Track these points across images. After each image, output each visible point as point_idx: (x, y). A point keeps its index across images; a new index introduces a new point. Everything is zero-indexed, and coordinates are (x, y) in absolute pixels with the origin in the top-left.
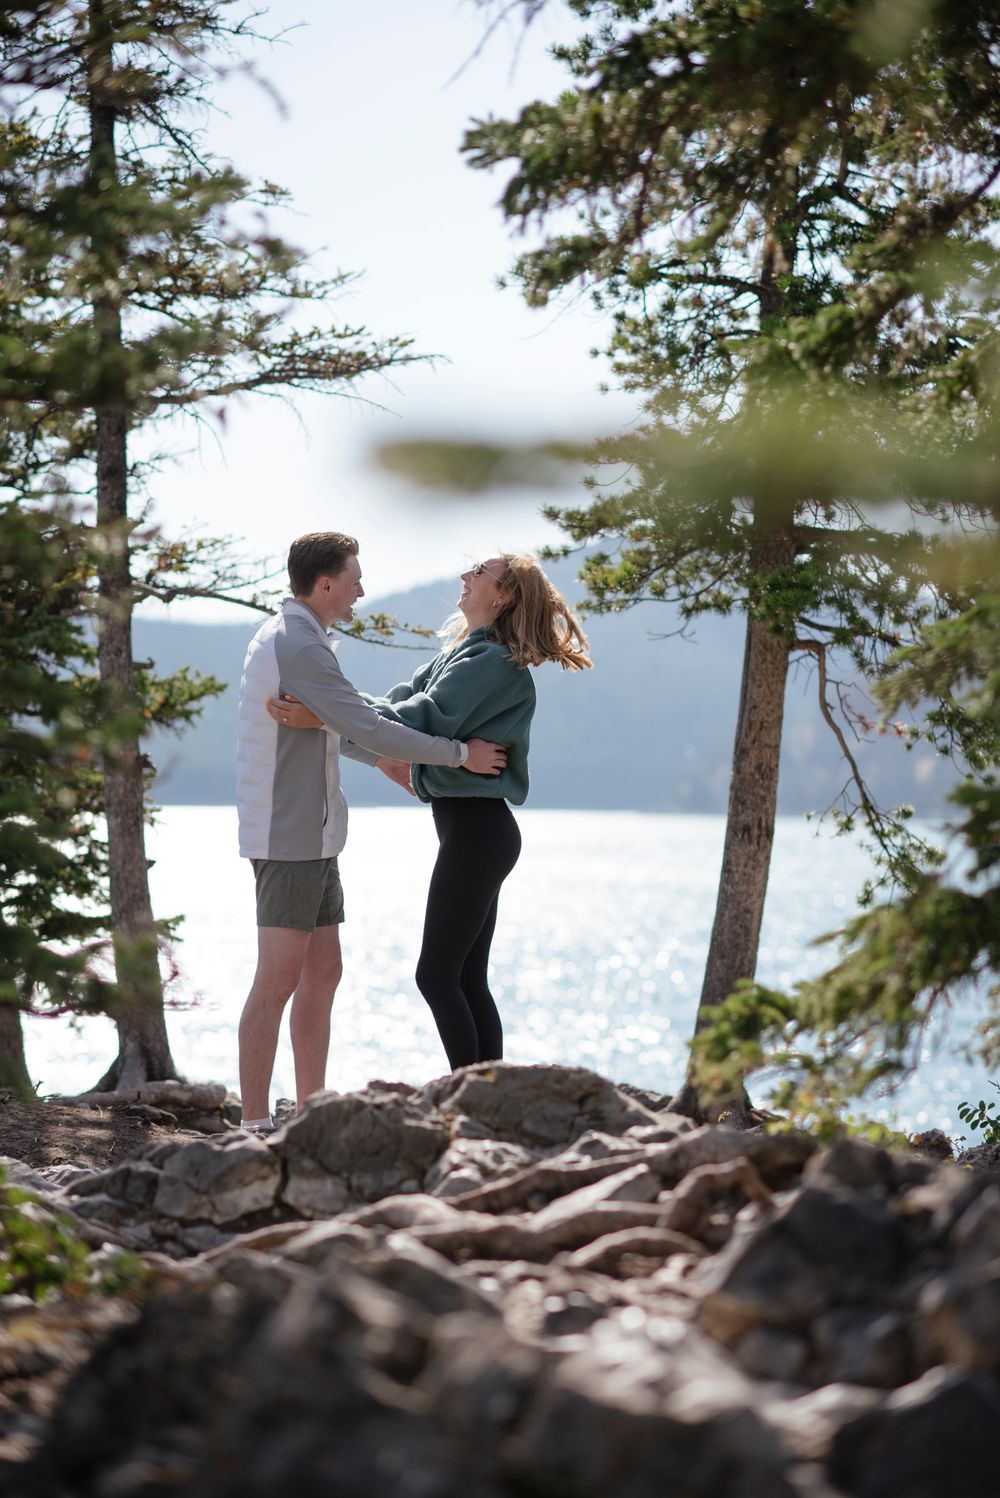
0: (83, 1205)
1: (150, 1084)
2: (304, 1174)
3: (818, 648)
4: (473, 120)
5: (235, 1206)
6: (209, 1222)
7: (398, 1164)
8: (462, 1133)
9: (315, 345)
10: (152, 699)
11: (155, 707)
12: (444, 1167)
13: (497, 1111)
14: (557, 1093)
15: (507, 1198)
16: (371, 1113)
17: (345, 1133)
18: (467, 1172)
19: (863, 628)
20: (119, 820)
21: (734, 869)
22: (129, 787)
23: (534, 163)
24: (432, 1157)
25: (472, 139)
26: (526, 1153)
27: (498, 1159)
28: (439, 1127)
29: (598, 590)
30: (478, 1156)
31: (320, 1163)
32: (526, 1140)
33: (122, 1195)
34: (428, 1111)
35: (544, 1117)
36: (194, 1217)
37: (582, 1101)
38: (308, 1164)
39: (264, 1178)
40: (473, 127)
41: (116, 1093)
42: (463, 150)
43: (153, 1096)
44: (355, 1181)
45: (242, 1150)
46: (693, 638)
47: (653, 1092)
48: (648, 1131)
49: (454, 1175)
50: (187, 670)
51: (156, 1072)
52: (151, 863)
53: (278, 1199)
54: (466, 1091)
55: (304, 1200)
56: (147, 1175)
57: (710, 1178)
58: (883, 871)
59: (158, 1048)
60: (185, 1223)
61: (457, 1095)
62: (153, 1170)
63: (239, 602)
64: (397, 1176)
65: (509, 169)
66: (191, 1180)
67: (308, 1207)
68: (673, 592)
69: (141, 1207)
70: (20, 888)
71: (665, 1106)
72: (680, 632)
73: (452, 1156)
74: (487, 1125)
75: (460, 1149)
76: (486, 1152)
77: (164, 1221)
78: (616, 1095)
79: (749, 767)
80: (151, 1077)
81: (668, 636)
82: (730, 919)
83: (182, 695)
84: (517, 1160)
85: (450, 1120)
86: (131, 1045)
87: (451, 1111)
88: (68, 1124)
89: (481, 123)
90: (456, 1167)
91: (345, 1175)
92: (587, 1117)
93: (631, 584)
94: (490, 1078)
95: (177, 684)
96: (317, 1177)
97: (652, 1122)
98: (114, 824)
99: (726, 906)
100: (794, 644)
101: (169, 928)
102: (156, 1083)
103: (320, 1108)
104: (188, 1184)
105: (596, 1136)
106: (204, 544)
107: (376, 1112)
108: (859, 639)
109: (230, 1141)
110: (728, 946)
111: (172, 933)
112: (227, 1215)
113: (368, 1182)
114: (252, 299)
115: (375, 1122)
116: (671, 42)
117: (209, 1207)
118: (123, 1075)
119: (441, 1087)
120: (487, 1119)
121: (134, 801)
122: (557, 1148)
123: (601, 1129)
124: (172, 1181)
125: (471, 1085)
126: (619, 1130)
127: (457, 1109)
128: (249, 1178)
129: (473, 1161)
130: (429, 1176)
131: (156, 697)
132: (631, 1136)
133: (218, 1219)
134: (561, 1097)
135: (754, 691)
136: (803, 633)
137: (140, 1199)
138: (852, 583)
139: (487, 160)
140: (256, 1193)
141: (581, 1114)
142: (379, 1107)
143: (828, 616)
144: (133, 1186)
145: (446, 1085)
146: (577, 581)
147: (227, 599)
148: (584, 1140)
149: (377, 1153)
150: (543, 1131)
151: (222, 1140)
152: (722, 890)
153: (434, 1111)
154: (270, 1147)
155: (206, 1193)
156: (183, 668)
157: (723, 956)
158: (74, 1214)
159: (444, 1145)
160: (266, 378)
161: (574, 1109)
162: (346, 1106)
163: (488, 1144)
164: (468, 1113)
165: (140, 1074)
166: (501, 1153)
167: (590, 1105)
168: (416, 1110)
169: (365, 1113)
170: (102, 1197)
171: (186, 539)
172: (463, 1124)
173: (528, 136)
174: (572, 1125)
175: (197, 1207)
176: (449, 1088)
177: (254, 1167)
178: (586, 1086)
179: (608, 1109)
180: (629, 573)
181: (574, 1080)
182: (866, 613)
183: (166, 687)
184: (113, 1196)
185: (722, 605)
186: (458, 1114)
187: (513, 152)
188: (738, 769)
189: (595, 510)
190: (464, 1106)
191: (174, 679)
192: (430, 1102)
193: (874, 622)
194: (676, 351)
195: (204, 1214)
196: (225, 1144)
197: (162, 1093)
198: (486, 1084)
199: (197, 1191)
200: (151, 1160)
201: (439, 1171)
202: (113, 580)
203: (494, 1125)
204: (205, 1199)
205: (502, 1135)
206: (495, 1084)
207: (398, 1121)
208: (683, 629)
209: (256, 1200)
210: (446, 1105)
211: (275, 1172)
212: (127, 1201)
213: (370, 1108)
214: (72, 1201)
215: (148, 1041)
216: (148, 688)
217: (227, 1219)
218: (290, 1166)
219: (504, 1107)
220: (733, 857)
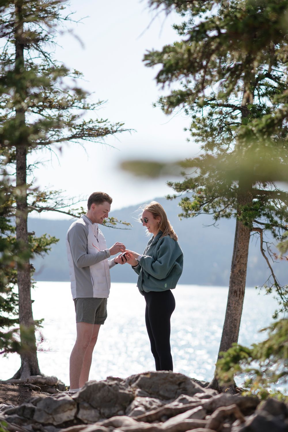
0: (9, 418)
1: (32, 377)
2: (85, 408)
3: (260, 230)
4: (147, 51)
5: (61, 419)
6: (52, 424)
7: (117, 405)
8: (139, 395)
9: (91, 126)
10: (34, 245)
11: (35, 248)
12: (132, 406)
13: (151, 387)
14: (171, 382)
15: (154, 417)
16: (108, 388)
17: (99, 394)
18: (140, 408)
19: (276, 224)
20: (22, 286)
21: (231, 305)
22: (26, 275)
23: (167, 65)
24: (128, 403)
25: (146, 57)
26: (160, 402)
27: (151, 404)
28: (131, 393)
29: (186, 210)
30: (144, 403)
31: (90, 404)
32: (160, 398)
33: (22, 415)
34: (127, 387)
35: (167, 390)
36: (47, 422)
37: (179, 384)
38: (86, 405)
39: (71, 410)
40: (147, 53)
41: (20, 379)
42: (143, 61)
43: (33, 381)
44: (102, 411)
45: (64, 400)
46: (218, 227)
48: (202, 395)
49: (136, 409)
50: (45, 235)
51: (34, 372)
52: (33, 301)
53: (76, 417)
54: (140, 381)
55: (85, 417)
56: (31, 408)
57: (223, 411)
58: (282, 306)
59: (35, 364)
60: (44, 425)
61: (137, 382)
62: (33, 406)
63: (64, 212)
64: (116, 409)
65: (159, 67)
66: (46, 410)
67: (86, 420)
68: (211, 211)
69: (29, 419)
71: (207, 386)
73: (135, 403)
74: (147, 392)
75: (138, 400)
76: (147, 401)
77: (37, 424)
78: (191, 382)
79: (236, 271)
80: (32, 374)
81: (209, 226)
82: (230, 322)
83: (44, 244)
84: (157, 404)
85: (135, 391)
86: (25, 363)
87: (135, 387)
88: (4, 390)
89: (150, 52)
90: (137, 407)
91: (99, 409)
92: (181, 390)
93: (197, 208)
94: (148, 376)
95: (42, 240)
96: (89, 409)
97: (203, 392)
98: (20, 287)
99: (228, 318)
100: (252, 229)
101: (39, 323)
102: (34, 376)
103: (90, 386)
104: (45, 411)
105: (184, 396)
106: (53, 192)
107: (110, 387)
108: (274, 228)
109: (60, 397)
110: (229, 332)
111: (40, 325)
113: (106, 411)
114: (69, 109)
115: (109, 391)
116: (214, 25)
117: (52, 419)
118: (23, 373)
119: (131, 379)
120: (147, 390)
121: (28, 280)
122: (171, 400)
123: (186, 394)
124: (39, 410)
125: (142, 378)
126: (192, 394)
127: (137, 387)
128: (66, 410)
129: (142, 404)
130: (127, 410)
131: (36, 244)
132: (196, 397)
133: (55, 424)
134: (173, 383)
135: (238, 245)
136: (255, 225)
137: (29, 416)
138: (272, 208)
139: (152, 64)
140: (68, 415)
141: (179, 389)
142: (111, 386)
143: (264, 220)
144: (27, 411)
145: (133, 378)
146: (178, 206)
147: (60, 211)
148: (180, 398)
149: (110, 401)
150: (166, 394)
151: (57, 396)
152: (227, 313)
153: (129, 387)
154: (73, 399)
155: (51, 414)
156: (44, 234)
157: (227, 335)
158: (6, 421)
159: (132, 399)
160: (74, 137)
161: (177, 387)
162: (99, 385)
163: (147, 399)
164: (141, 388)
165: (28, 373)
166: (152, 402)
167: (182, 386)
168: (123, 387)
169: (106, 388)
170: (16, 416)
171: (46, 191)
172: (139, 392)
173: (165, 56)
174: (176, 392)
175: (48, 419)
176: (134, 380)
177: (68, 406)
178: (181, 379)
179: (188, 387)
180: (196, 204)
181: (177, 377)
182: (276, 219)
183: (39, 241)
184: (19, 415)
185: (228, 216)
186: (137, 388)
187: (160, 61)
188: (233, 272)
189: (185, 183)
190: (139, 386)
191: (41, 238)
192: (128, 384)
193: (279, 221)
194: (213, 129)
195: (51, 422)
196: (58, 398)
197: (35, 380)
198: (147, 378)
199: (48, 414)
200: (32, 403)
201: (131, 408)
202: (21, 205)
203: (150, 392)
204: (51, 416)
205: (152, 396)
206: (150, 378)
207: (117, 390)
208: (214, 224)
209: (68, 417)
210: (133, 385)
211: (75, 408)
212: (24, 417)
213: (107, 386)
214: (5, 417)
215: (31, 362)
216: (33, 241)
217: (58, 423)
218: (80, 406)
219: (153, 386)
220: (231, 301)
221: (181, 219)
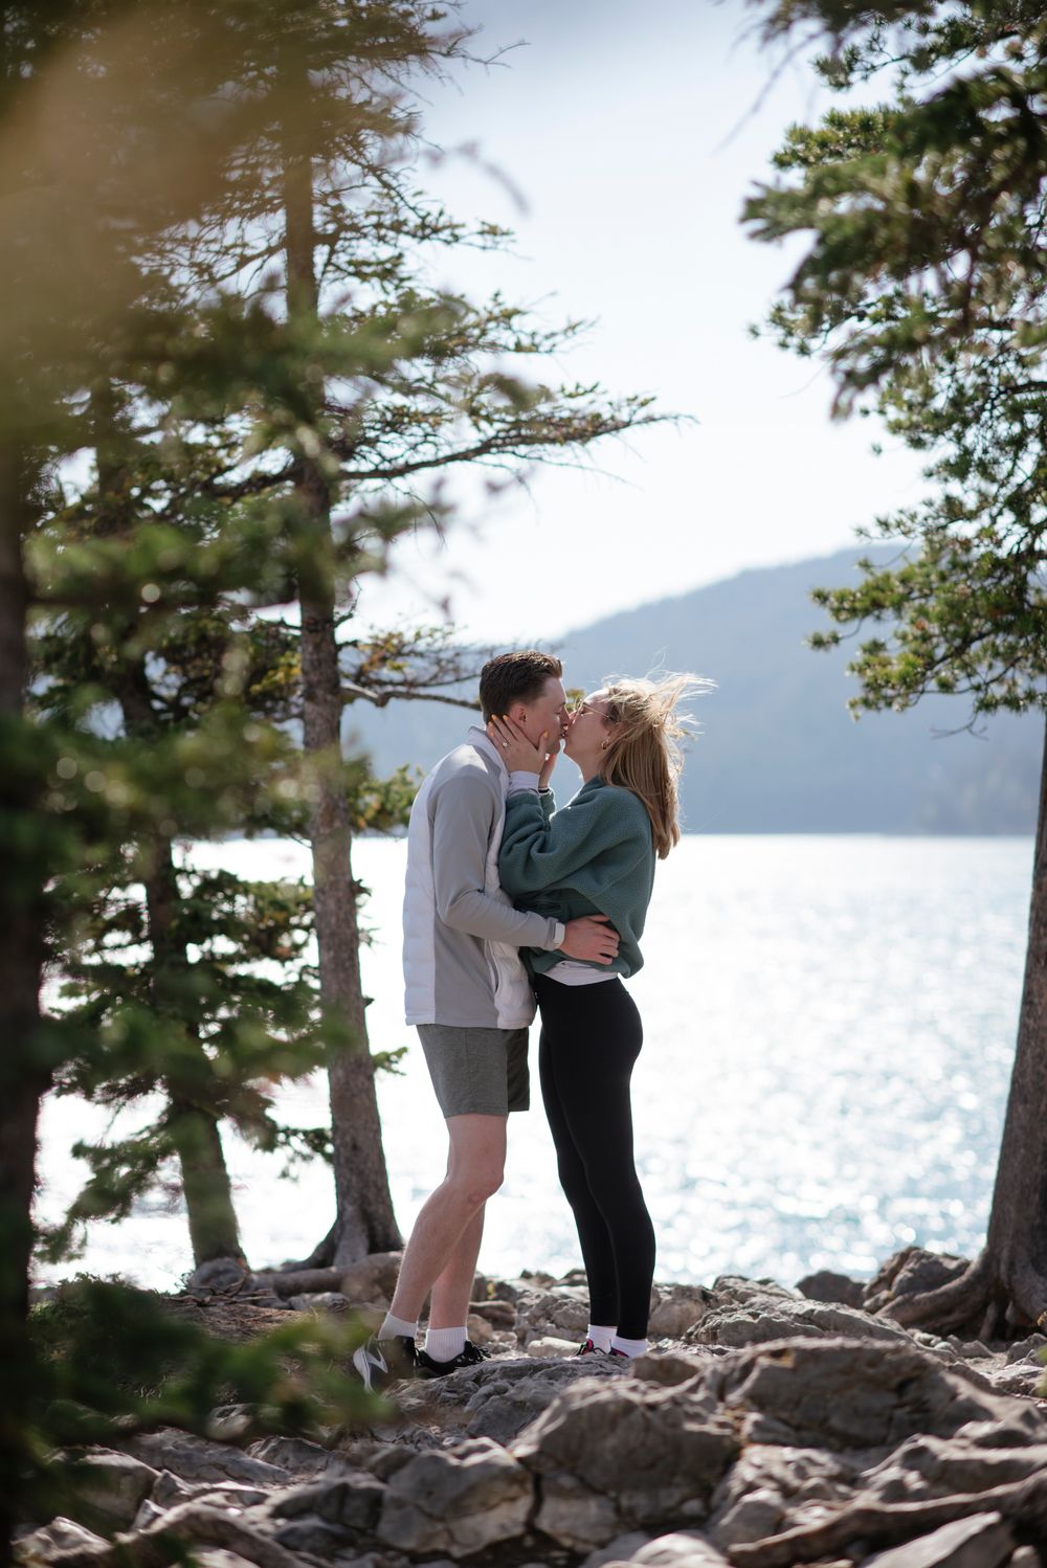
0: (291, 1532)
2: (562, 1494)
4: (756, 184)
5: (477, 1534)
6: (445, 1555)
7: (678, 1479)
8: (756, 1436)
9: (544, 408)
10: (367, 805)
11: (370, 814)
12: (736, 1486)
13: (797, 1404)
14: (871, 1380)
15: (819, 1545)
16: (643, 1415)
17: (611, 1442)
18: (764, 1495)
20: (332, 953)
21: (1036, 1000)
22: (342, 916)
23: (835, 238)
24: (719, 1469)
25: (753, 209)
26: (837, 1462)
27: (801, 1472)
28: (727, 1432)
30: (778, 1471)
31: (581, 1479)
32: (833, 1441)
33: (338, 1518)
34: (712, 1410)
35: (856, 1411)
36: (427, 1549)
37: (901, 1388)
38: (567, 1481)
39: (513, 1500)
40: (756, 193)
42: (744, 219)
44: (625, 1502)
45: (485, 1465)
46: (985, 734)
47: (946, 1256)
48: (984, 1429)
49: (748, 1498)
50: (404, 770)
51: (379, 1239)
52: (369, 1001)
53: (530, 1526)
54: (759, 1380)
55: (562, 1527)
56: (369, 1490)
59: (381, 1211)
60: (416, 1558)
61: (748, 1384)
62: (377, 1485)
63: (464, 704)
64: (677, 1495)
65: (801, 244)
66: (423, 1503)
67: (568, 1535)
68: (964, 684)
69: (362, 1532)
70: (221, 1021)
71: (962, 1274)
72: (969, 727)
73: (745, 1471)
74: (785, 1422)
75: (753, 1460)
76: (788, 1463)
77: (391, 1554)
78: (942, 1380)
80: (374, 1248)
81: (953, 733)
82: (1033, 1058)
83: (399, 801)
84: (825, 1472)
85: (741, 1419)
86: (350, 1209)
87: (740, 1406)
89: (767, 189)
90: (751, 1488)
91: (613, 1494)
92: (908, 1409)
93: (911, 683)
94: (787, 1362)
95: (395, 788)
96: (578, 1497)
98: (326, 958)
99: (1028, 1044)
101: (391, 1062)
102: (380, 1255)
103: (580, 1410)
104: (418, 1507)
105: (924, 1441)
106: (422, 633)
107: (649, 1414)
109: (470, 1452)
110: (1031, 1090)
111: (394, 1066)
112: (468, 1546)
113: (640, 1502)
114: (469, 356)
115: (648, 1427)
116: (1003, 87)
117: (445, 1536)
118: (343, 1243)
119: (726, 1372)
120: (785, 1415)
121: (348, 932)
122: (873, 1452)
123: (926, 1432)
124: (399, 1503)
125: (765, 1371)
126: (947, 1427)
127: (748, 1403)
128: (494, 1501)
129: (770, 1477)
130: (716, 1498)
131: (371, 801)
132: (964, 1437)
133: (457, 1552)
134: (876, 1384)
137: (360, 1523)
139: (774, 231)
140: (502, 1519)
141: (901, 1406)
142: (652, 1407)
144: (354, 1504)
145: (733, 1370)
146: (848, 673)
147: (449, 701)
148: (906, 1447)
149: (651, 1466)
150: (855, 1429)
151: (460, 1450)
152: (1023, 1025)
153: (721, 1407)
154: (520, 1460)
155: (441, 1519)
156: (402, 766)
157: (1026, 1101)
158: (278, 1547)
159: (733, 1455)
161: (892, 1399)
162: (612, 1408)
163: (788, 1453)
164: (761, 1408)
165: (361, 1244)
166: (804, 1463)
167: (912, 1393)
168: (698, 1409)
169: (635, 1417)
170: (312, 1522)
171: (402, 628)
172: (756, 1424)
173: (824, 206)
174: (891, 1419)
175: (431, 1537)
176: (736, 1375)
177: (500, 1487)
178: (905, 1369)
179: (935, 1398)
180: (914, 666)
181: (890, 1363)
183: (383, 791)
184: (326, 1519)
186: (751, 1411)
187: (806, 223)
189: (868, 590)
190: (756, 1400)
191: (390, 784)
192: (713, 1395)
195: (440, 1545)
196: (462, 1457)
198: (783, 1370)
199: (430, 1516)
200: (372, 1470)
201: (729, 1490)
202: (319, 682)
203: (795, 1422)
204: (440, 1526)
205: (805, 1434)
206: (794, 1370)
207: (676, 1425)
208: (971, 724)
209: (503, 1527)
210: (734, 1397)
211: (526, 1492)
212: (345, 1525)
213: (642, 1409)
214: (278, 1527)
215: (369, 1204)
216: (362, 793)
217: (469, 1551)
218: (544, 1484)
219: (805, 1399)
220: (1035, 988)
221: (857, 718)
